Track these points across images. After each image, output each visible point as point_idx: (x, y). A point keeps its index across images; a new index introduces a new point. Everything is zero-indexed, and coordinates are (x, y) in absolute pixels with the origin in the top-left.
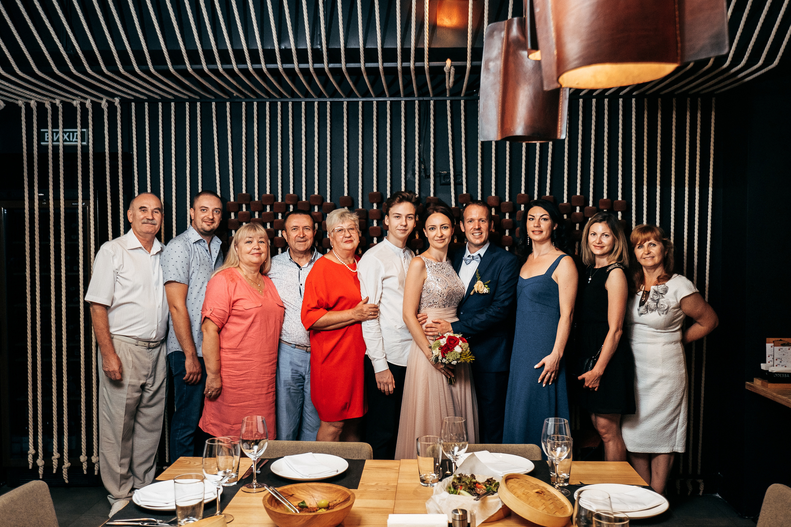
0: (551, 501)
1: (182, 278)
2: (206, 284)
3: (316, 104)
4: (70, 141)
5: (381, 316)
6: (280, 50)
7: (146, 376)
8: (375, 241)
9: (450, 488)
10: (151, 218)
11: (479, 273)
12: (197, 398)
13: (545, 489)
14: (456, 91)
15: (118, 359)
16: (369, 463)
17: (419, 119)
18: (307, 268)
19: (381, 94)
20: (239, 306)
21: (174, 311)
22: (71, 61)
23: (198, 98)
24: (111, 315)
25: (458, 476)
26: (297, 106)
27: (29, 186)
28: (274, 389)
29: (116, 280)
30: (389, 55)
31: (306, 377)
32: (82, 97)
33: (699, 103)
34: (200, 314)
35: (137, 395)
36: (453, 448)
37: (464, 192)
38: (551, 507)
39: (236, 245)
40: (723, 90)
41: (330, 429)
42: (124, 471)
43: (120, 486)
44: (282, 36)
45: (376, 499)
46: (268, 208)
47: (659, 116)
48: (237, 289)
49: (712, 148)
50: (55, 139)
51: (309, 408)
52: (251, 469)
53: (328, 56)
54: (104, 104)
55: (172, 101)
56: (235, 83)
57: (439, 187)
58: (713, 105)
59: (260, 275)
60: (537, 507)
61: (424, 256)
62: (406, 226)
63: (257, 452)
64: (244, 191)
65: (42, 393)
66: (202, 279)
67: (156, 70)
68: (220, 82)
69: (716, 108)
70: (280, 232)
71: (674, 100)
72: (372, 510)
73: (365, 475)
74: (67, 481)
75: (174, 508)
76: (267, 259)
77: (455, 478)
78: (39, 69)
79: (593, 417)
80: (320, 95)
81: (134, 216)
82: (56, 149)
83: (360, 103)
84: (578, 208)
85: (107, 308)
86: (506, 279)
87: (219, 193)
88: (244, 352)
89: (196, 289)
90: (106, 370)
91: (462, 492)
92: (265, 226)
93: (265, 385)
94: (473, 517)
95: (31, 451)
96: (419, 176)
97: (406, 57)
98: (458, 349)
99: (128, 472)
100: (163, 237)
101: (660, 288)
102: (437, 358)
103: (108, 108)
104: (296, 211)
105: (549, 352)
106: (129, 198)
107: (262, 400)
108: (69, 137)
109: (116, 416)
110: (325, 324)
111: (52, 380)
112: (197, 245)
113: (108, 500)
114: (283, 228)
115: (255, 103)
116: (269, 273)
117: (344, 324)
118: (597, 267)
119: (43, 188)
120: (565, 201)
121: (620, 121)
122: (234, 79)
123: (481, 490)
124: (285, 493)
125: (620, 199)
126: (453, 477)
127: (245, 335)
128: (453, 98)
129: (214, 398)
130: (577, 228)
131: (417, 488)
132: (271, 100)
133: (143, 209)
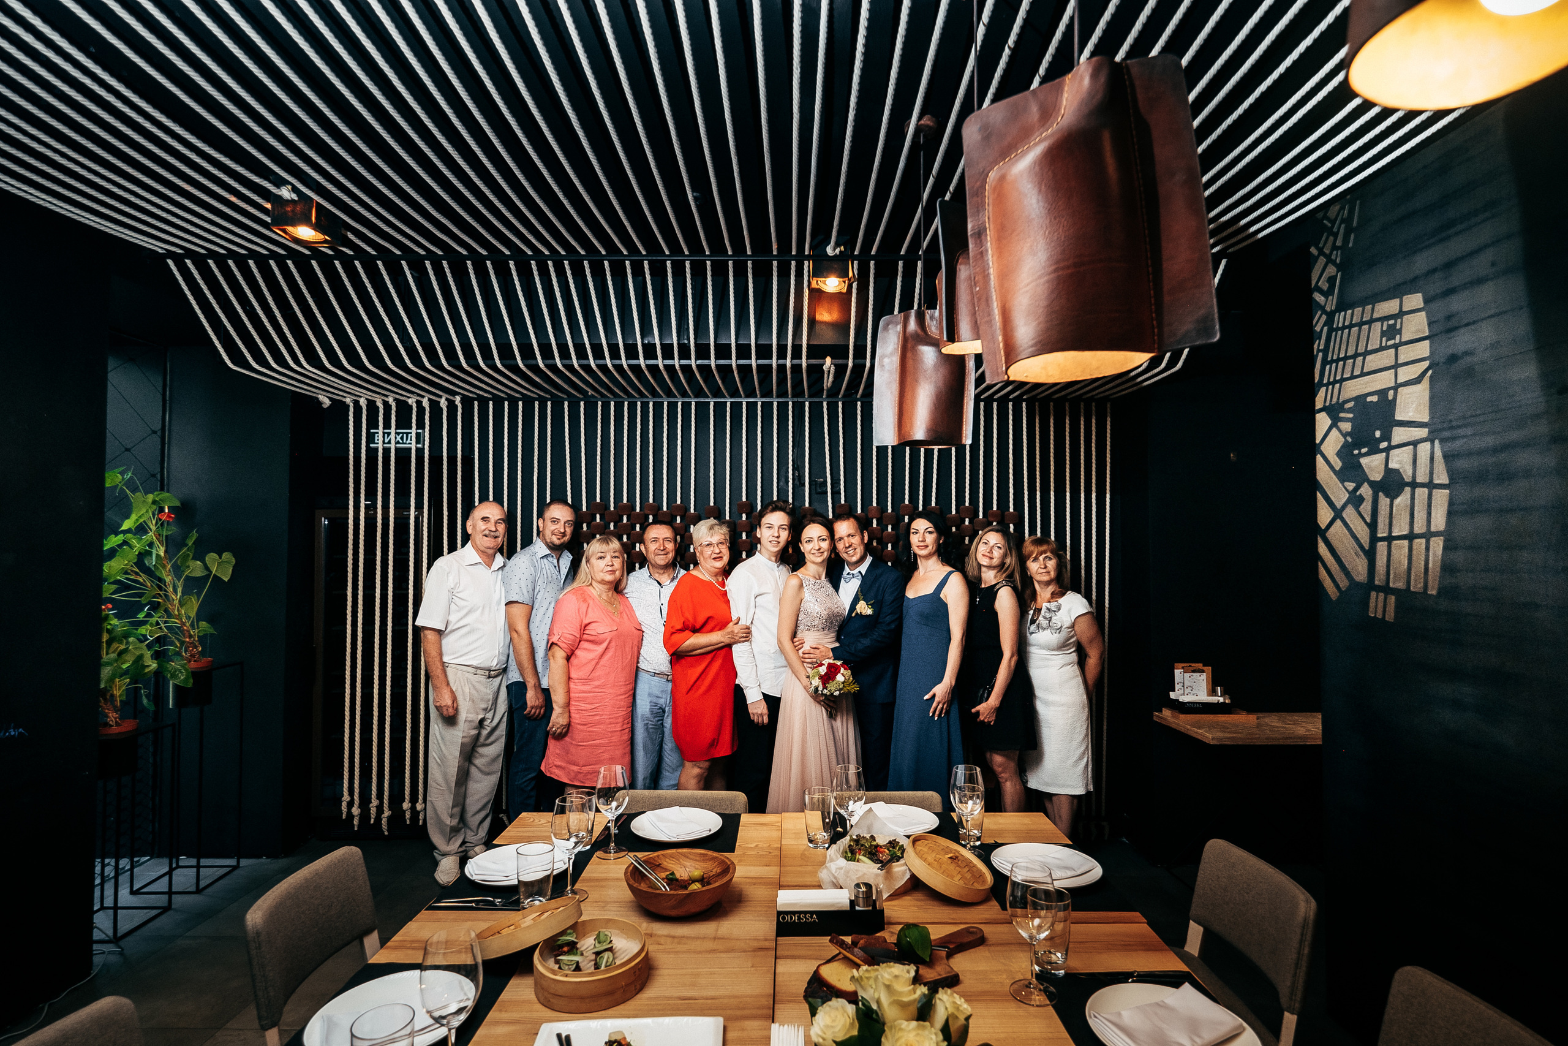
0: (967, 869)
1: (524, 597)
2: (553, 605)
3: (680, 404)
4: (403, 443)
5: (753, 639)
6: (643, 345)
7: (485, 710)
8: (744, 556)
9: (846, 852)
10: (494, 529)
11: (861, 591)
12: (539, 735)
13: (958, 852)
14: (834, 392)
15: (452, 692)
16: (746, 818)
17: (793, 422)
18: (669, 588)
19: (751, 393)
20: (592, 630)
21: (515, 635)
22: (408, 354)
23: (548, 396)
24: (444, 642)
25: (855, 837)
26: (658, 407)
27: (354, 493)
28: (630, 725)
29: (451, 601)
30: (764, 351)
31: (667, 709)
32: (419, 395)
33: (1094, 408)
34: (545, 641)
35: (475, 732)
36: (848, 803)
37: (843, 502)
38: (968, 876)
39: (588, 561)
40: (1119, 394)
41: (693, 771)
42: (455, 822)
43: (450, 840)
44: (646, 330)
45: (757, 866)
46: (625, 518)
47: (1052, 421)
48: (590, 609)
49: (1108, 456)
50: (386, 441)
51: (669, 744)
52: (607, 828)
53: (696, 351)
54: (443, 403)
55: (520, 399)
56: (591, 380)
57: (815, 496)
58: (1109, 410)
59: (615, 594)
60: (952, 877)
61: (801, 573)
62: (778, 537)
63: (616, 809)
64: (598, 500)
65: (361, 729)
66: (549, 600)
67: (503, 365)
68: (574, 379)
69: (1111, 414)
70: (638, 545)
71: (1067, 404)
72: (754, 881)
73: (742, 833)
74: (386, 833)
75: (515, 882)
76: (622, 576)
77: (852, 840)
78: (371, 363)
79: (988, 755)
80: (684, 394)
81: (474, 527)
82: (387, 451)
83: (728, 404)
84: (967, 520)
85: (440, 633)
86: (892, 598)
87: (569, 501)
88: (597, 683)
89: (542, 611)
90: (438, 704)
91: (861, 857)
92: (620, 539)
93: (620, 720)
94: (879, 893)
95: (346, 797)
96: (793, 484)
97: (782, 354)
98: (840, 678)
99: (459, 823)
100: (505, 551)
101: (1053, 605)
102: (816, 689)
103: (447, 407)
104: (655, 522)
105: (940, 679)
106: (469, 508)
107: (615, 738)
108: (402, 438)
109: (450, 757)
110: (690, 648)
111: (373, 715)
112: (545, 560)
113: (434, 857)
114: (642, 541)
115: (612, 403)
116: (625, 591)
117: (712, 647)
118: (983, 586)
119: (371, 494)
120: (954, 512)
121: (1011, 427)
122: (590, 376)
123: (885, 856)
124: (651, 863)
125: (1011, 510)
126: (848, 838)
127: (597, 663)
128: (830, 400)
129: (560, 737)
130: (967, 542)
131: (805, 850)
132: (630, 400)
133: (485, 519)
